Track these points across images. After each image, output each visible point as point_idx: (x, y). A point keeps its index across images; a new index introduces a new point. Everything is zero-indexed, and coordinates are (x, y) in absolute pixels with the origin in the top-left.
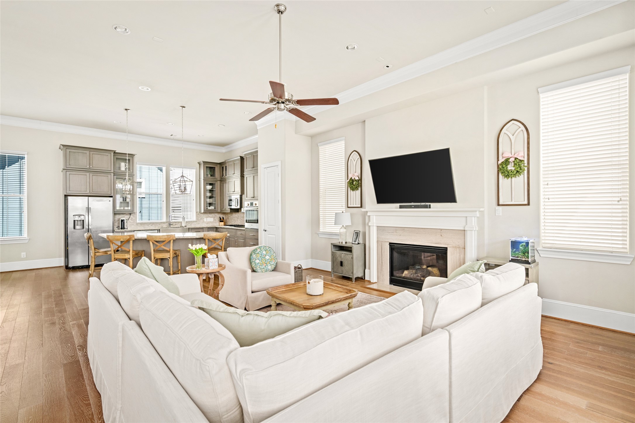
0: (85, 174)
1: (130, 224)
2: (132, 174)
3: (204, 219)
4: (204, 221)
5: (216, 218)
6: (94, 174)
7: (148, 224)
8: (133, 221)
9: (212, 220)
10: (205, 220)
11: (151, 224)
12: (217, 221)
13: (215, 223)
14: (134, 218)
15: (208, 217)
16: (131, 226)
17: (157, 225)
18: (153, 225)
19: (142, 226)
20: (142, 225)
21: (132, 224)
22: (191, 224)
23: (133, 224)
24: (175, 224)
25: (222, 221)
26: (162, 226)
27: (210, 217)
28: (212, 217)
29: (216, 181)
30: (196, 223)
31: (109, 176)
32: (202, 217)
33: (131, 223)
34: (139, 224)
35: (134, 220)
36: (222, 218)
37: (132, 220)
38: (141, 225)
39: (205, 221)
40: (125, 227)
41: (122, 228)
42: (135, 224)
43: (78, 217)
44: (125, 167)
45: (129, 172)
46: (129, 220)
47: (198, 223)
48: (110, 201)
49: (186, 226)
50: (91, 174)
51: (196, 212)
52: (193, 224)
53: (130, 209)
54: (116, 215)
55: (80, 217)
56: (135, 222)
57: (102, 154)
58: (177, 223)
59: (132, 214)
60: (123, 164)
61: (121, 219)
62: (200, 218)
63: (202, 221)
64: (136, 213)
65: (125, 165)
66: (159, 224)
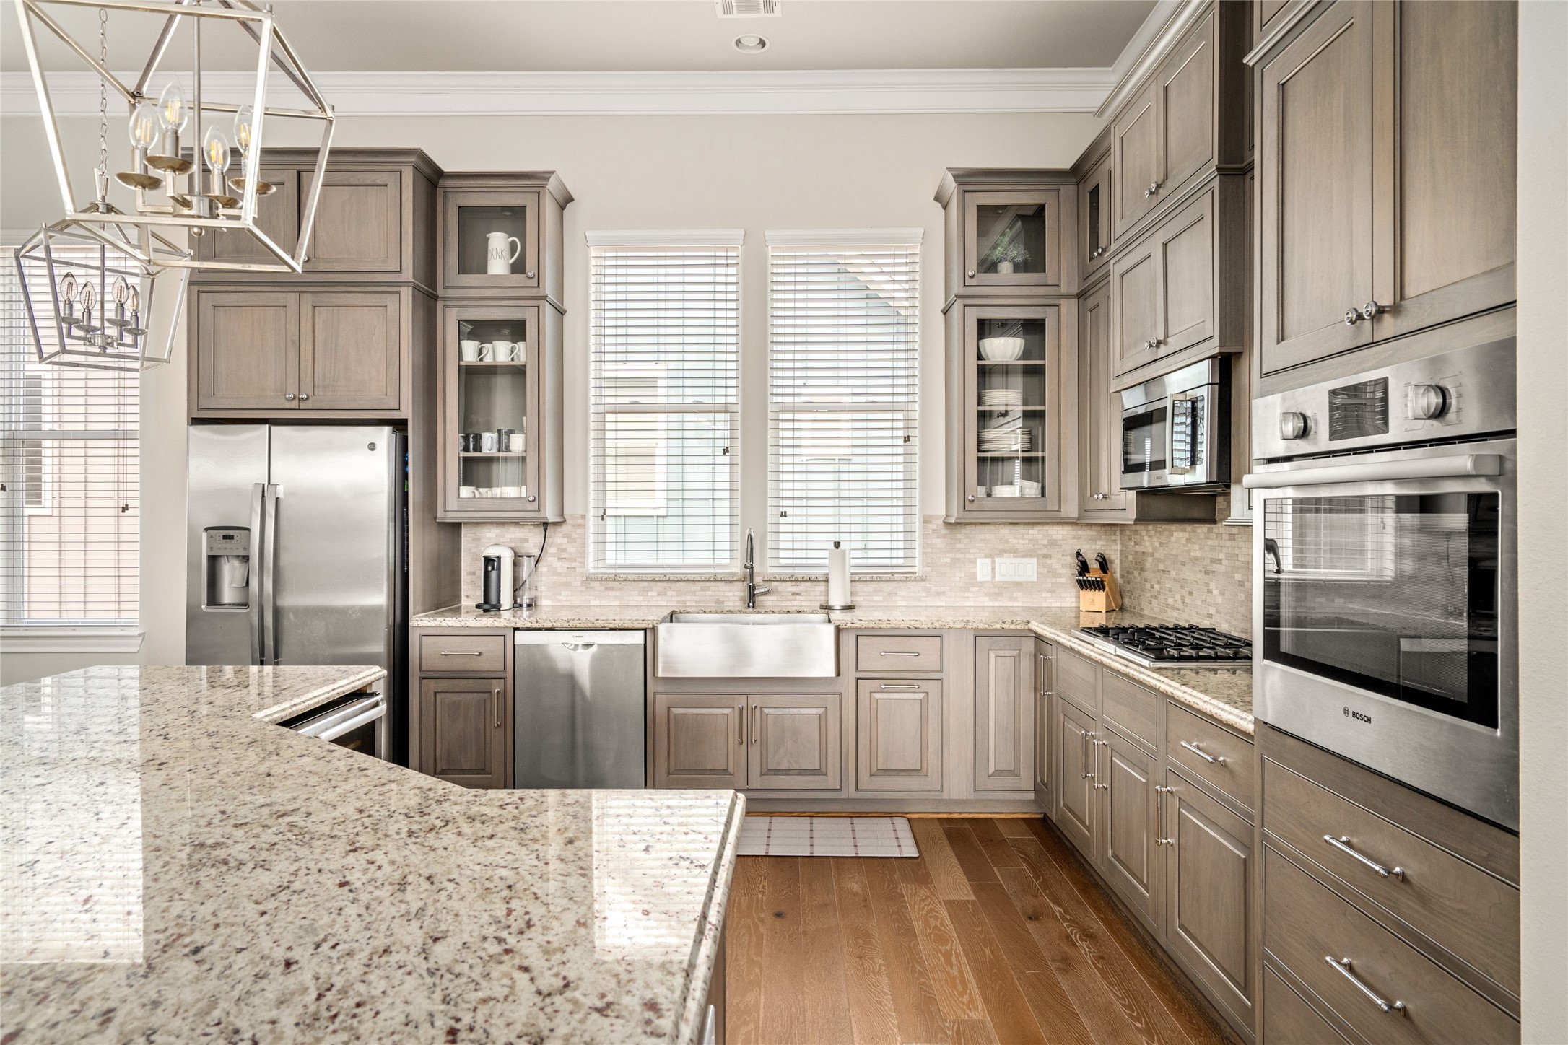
0: (281, 298)
1: (555, 578)
2: (534, 292)
3: (974, 562)
4: (974, 576)
5: (1055, 563)
6: (324, 299)
7: (646, 584)
8: (567, 564)
9: (1028, 569)
10: (982, 569)
11: (660, 586)
12: (1063, 580)
13: (1052, 591)
14: (571, 550)
15: (1002, 553)
16: (560, 594)
17: (694, 593)
18: (669, 593)
19: (612, 594)
20: (612, 589)
21: (564, 579)
22: (889, 594)
23: (567, 585)
24: (794, 589)
25: (1098, 585)
26: (718, 601)
27: (1016, 553)
28: (1027, 554)
29: (1054, 301)
30: (925, 589)
31: (391, 301)
32: (959, 551)
33: (560, 574)
34: (597, 584)
35: (574, 560)
36: (1094, 565)
37: (560, 559)
38: (607, 589)
39: (979, 578)
40: (506, 600)
41: (489, 605)
42: (577, 582)
43: (225, 537)
44: (512, 257)
45: (519, 279)
46: (550, 560)
47: (934, 589)
48: (372, 447)
49: (850, 604)
50: (308, 299)
51: (924, 516)
52: (904, 593)
53: (524, 495)
54: (464, 530)
55: (231, 537)
56: (578, 570)
57: (361, 182)
58: (803, 584)
59: (565, 528)
60: (498, 241)
61: (486, 554)
62: (948, 560)
63: (963, 575)
64: (580, 521)
65: (513, 247)
66: (702, 589)
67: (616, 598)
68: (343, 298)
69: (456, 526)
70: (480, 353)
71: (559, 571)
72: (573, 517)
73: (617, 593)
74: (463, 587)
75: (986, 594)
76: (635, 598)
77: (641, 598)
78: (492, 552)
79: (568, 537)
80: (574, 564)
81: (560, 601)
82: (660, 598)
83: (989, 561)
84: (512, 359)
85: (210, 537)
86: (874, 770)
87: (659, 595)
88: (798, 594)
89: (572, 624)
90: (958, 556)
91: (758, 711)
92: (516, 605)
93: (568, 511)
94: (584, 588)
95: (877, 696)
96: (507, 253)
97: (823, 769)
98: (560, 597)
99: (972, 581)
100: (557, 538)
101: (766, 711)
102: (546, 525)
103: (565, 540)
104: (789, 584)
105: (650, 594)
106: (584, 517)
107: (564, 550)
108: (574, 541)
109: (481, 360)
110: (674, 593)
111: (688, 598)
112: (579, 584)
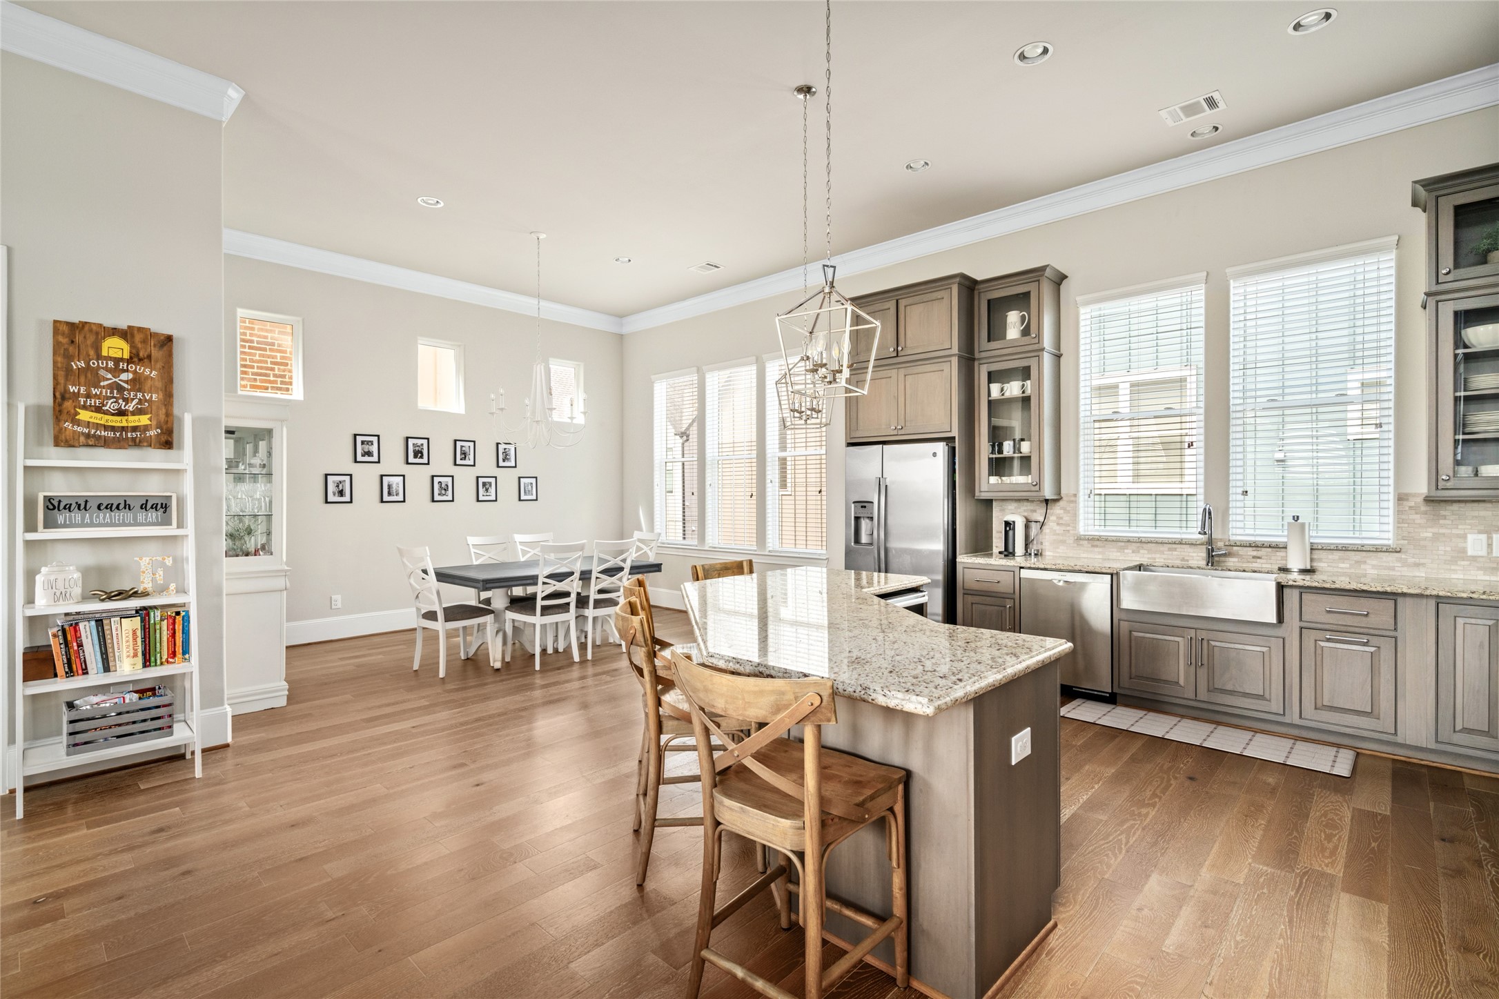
1: (1055, 537)
2: (1036, 347)
3: (1464, 537)
4: (1464, 551)
6: (910, 370)
7: (1123, 544)
8: (1064, 528)
10: (1475, 544)
11: (1134, 546)
14: (1066, 518)
16: (1058, 548)
17: (1162, 553)
18: (1142, 551)
19: (1096, 549)
20: (1097, 546)
21: (1061, 538)
22: (1357, 562)
23: (1063, 542)
24: (1255, 553)
26: (1183, 560)
30: (1399, 560)
32: (1443, 526)
33: (1058, 534)
34: (1086, 543)
35: (1069, 525)
37: (1058, 524)
38: (1093, 546)
39: (1470, 553)
40: (1019, 548)
41: (1008, 552)
42: (1071, 541)
43: (862, 507)
44: (1022, 325)
45: (1026, 340)
46: (1051, 525)
47: (1411, 560)
48: (935, 455)
49: (1309, 567)
50: (902, 372)
51: (1399, 495)
52: (1374, 562)
53: (1030, 481)
54: (994, 503)
55: (865, 507)
56: (1071, 532)
57: (930, 299)
58: (1263, 549)
59: (1061, 503)
60: (1013, 317)
61: (1006, 519)
62: (1430, 535)
63: (1448, 549)
64: (1073, 499)
65: (1023, 318)
66: (1170, 550)
67: (1099, 553)
68: (920, 369)
69: (988, 503)
70: (1002, 390)
71: (1057, 532)
72: (1067, 495)
73: (1100, 550)
74: (994, 540)
75: (1479, 569)
76: (1115, 554)
77: (1119, 554)
78: (1009, 518)
79: (1064, 509)
80: (1068, 528)
81: (1058, 552)
82: (1134, 555)
83: (1484, 537)
84: (1023, 392)
85: (855, 507)
86: (1319, 705)
87: (1133, 552)
88: (1259, 558)
89: (1058, 567)
90: (1442, 531)
91: (1205, 643)
92: (1027, 553)
93: (1064, 491)
94: (1075, 545)
95: (1323, 644)
96: (1018, 324)
97: (1267, 696)
98: (1058, 550)
99: (1461, 554)
100: (1056, 510)
101: (1213, 643)
102: (1047, 501)
103: (1062, 511)
104: (1251, 549)
105: (1126, 551)
106: (1075, 495)
107: (1061, 518)
108: (1069, 512)
109: (1003, 395)
110: (1146, 552)
111: (1158, 556)
112: (1072, 542)
